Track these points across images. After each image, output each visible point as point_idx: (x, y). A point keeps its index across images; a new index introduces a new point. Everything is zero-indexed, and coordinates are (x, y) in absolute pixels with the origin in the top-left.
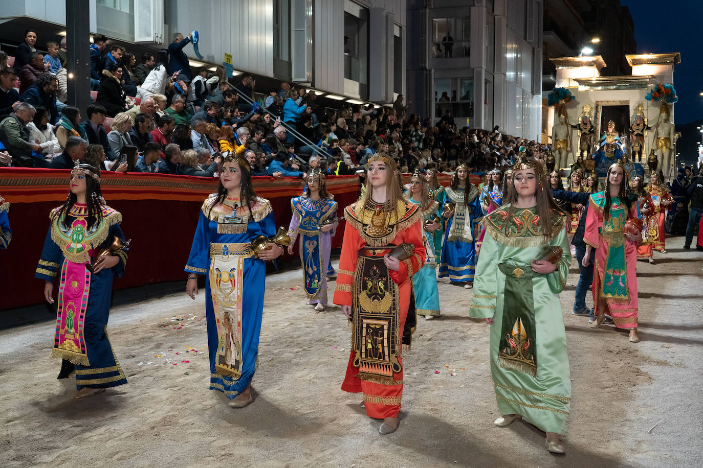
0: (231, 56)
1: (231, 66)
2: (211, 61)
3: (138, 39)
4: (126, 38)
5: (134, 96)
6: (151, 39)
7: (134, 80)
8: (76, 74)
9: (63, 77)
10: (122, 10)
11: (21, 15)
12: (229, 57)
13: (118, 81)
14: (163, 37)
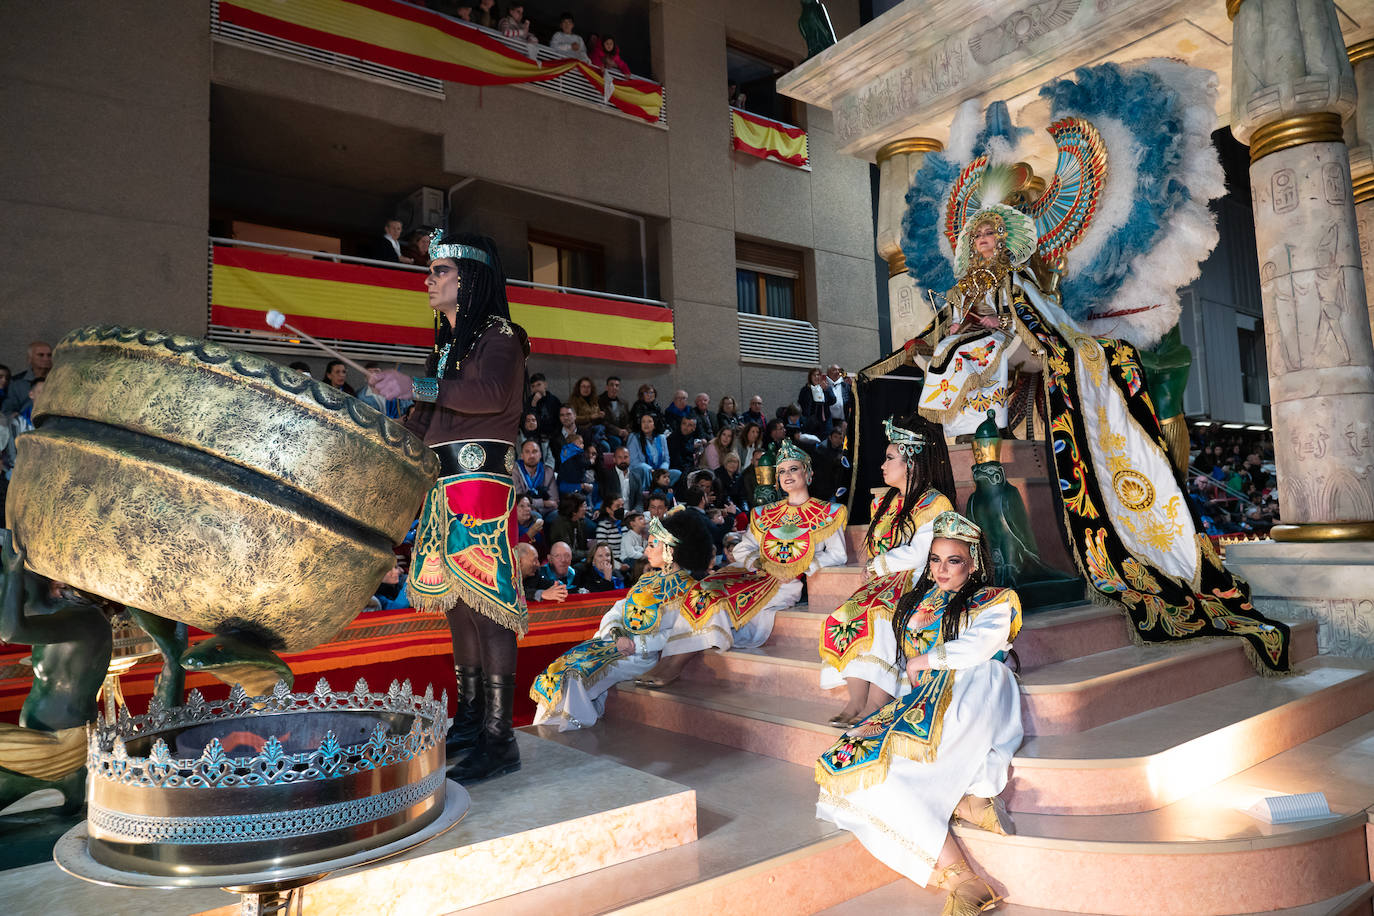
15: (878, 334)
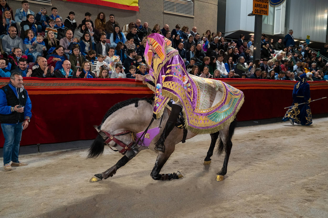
0: (309, 36)
1: (309, 40)
2: (301, 39)
3: (275, 33)
4: (271, 34)
5: (273, 53)
6: (280, 33)
7: (273, 48)
8: (257, 48)
9: (252, 48)
10: (270, 24)
11: (238, 30)
12: (309, 37)
13: (267, 49)
14: (284, 32)
15: (217, 6)
